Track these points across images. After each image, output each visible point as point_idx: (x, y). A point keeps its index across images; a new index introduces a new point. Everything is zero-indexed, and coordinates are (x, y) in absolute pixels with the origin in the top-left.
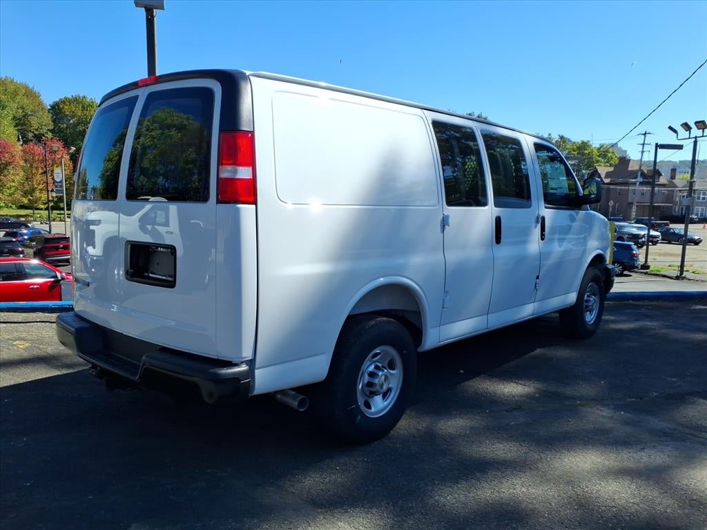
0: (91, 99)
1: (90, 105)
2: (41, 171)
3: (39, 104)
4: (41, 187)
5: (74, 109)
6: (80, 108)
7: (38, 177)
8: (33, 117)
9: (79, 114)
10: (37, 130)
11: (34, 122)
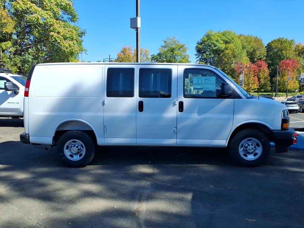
0: (286, 39)
1: (285, 42)
2: (253, 75)
3: (261, 45)
4: (252, 82)
5: (277, 45)
6: (280, 44)
7: (252, 78)
8: (258, 51)
9: (279, 47)
10: (259, 57)
11: (258, 53)
